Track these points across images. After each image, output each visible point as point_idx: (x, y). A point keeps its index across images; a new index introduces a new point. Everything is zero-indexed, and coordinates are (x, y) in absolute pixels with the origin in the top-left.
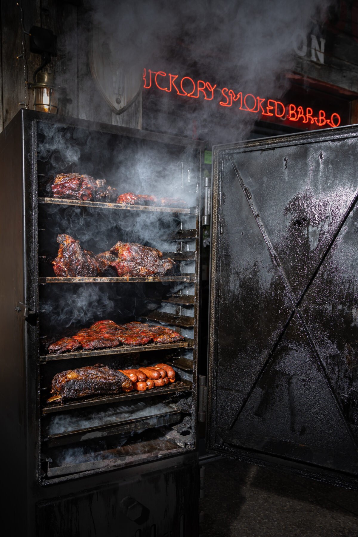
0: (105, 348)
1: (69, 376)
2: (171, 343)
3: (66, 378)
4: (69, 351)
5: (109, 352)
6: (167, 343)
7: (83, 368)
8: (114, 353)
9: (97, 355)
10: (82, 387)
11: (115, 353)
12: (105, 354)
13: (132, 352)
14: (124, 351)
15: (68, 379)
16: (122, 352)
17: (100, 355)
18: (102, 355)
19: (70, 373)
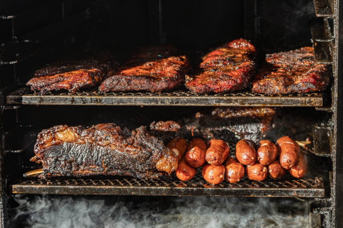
0: (135, 92)
1: (60, 136)
2: (284, 95)
3: (54, 138)
4: (64, 91)
5: (140, 101)
6: (275, 95)
7: (100, 125)
8: (150, 104)
9: (114, 104)
10: (82, 158)
11: (153, 104)
12: (131, 104)
13: (188, 104)
14: (172, 102)
15: (57, 141)
16: (168, 104)
17: (121, 104)
18: (125, 104)
19: (62, 131)
